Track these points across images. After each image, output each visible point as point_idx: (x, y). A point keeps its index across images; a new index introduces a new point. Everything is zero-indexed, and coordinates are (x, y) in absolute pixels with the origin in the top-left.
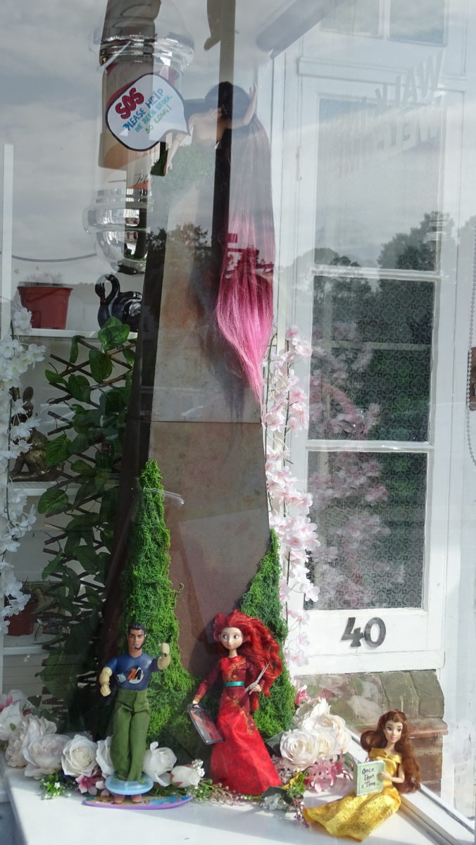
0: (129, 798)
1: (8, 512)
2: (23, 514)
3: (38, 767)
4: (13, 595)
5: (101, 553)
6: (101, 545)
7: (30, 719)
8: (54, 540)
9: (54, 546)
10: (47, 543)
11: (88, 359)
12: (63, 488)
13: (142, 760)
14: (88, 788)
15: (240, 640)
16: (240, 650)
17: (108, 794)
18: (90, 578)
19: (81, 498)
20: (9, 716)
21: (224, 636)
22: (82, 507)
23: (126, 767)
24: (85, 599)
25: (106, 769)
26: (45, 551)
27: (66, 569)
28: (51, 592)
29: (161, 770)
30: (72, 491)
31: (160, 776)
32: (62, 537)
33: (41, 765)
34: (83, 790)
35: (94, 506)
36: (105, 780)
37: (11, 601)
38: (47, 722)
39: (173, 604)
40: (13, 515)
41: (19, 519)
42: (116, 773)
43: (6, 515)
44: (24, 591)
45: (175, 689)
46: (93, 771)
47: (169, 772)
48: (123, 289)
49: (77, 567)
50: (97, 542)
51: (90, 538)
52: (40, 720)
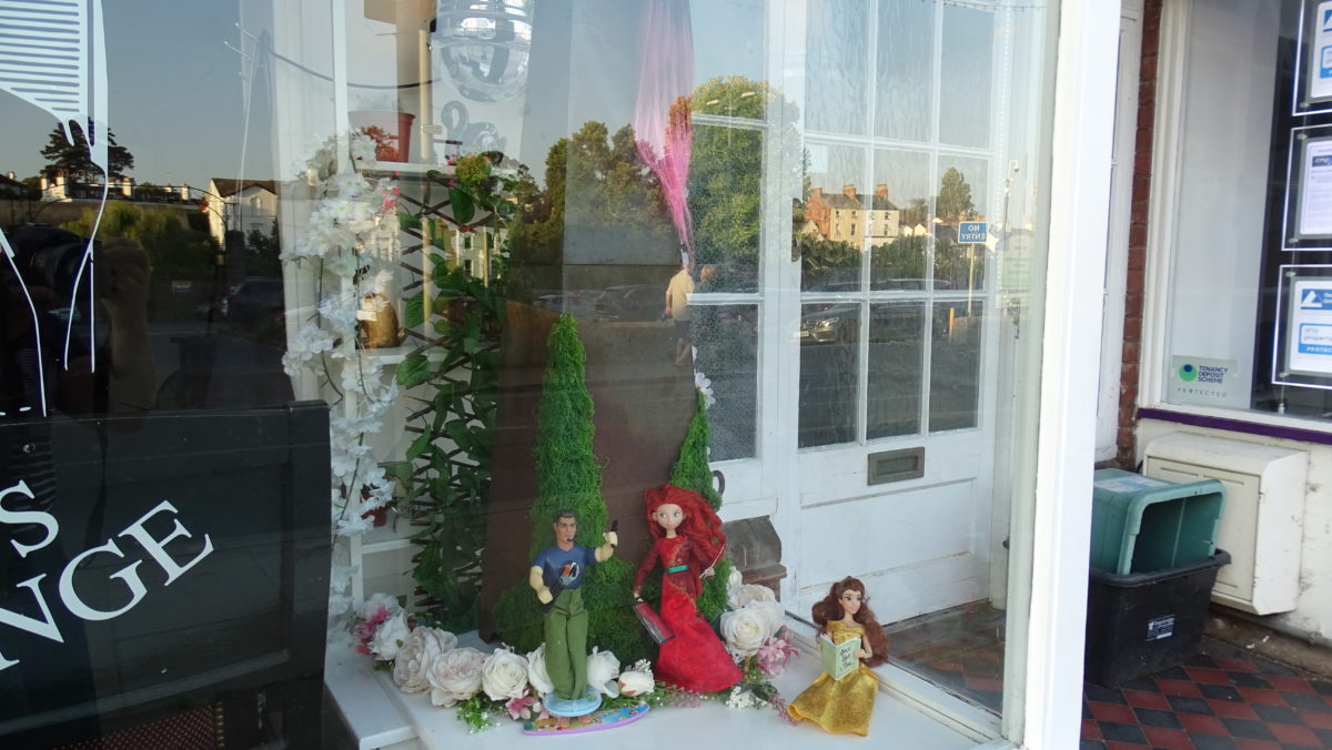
0: (574, 720)
1: (362, 385)
2: (381, 387)
3: (450, 693)
4: (374, 484)
5: (472, 427)
6: (471, 417)
7: (425, 633)
8: (415, 416)
9: (419, 423)
10: (409, 419)
11: (448, 198)
12: (425, 354)
13: (585, 673)
14: (519, 711)
15: (680, 518)
16: (678, 530)
17: (547, 717)
18: (463, 457)
19: (447, 366)
20: (393, 631)
21: (662, 515)
22: (447, 375)
23: (570, 684)
24: (458, 482)
25: (543, 686)
26: (407, 428)
27: (435, 449)
28: (418, 477)
29: (607, 677)
30: (435, 357)
31: (607, 685)
32: (426, 411)
33: (452, 690)
34: (516, 716)
35: (464, 375)
36: (540, 700)
37: (373, 492)
38: (444, 633)
39: (598, 482)
40: (369, 389)
41: (377, 392)
42: (556, 691)
43: (361, 389)
44: (388, 477)
45: (607, 581)
46: (524, 691)
47: (616, 680)
48: (472, 120)
49: (446, 445)
50: (467, 415)
51: (459, 409)
52: (435, 632)
